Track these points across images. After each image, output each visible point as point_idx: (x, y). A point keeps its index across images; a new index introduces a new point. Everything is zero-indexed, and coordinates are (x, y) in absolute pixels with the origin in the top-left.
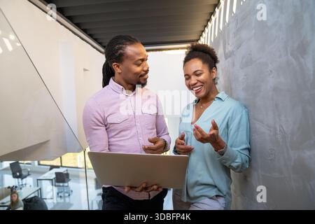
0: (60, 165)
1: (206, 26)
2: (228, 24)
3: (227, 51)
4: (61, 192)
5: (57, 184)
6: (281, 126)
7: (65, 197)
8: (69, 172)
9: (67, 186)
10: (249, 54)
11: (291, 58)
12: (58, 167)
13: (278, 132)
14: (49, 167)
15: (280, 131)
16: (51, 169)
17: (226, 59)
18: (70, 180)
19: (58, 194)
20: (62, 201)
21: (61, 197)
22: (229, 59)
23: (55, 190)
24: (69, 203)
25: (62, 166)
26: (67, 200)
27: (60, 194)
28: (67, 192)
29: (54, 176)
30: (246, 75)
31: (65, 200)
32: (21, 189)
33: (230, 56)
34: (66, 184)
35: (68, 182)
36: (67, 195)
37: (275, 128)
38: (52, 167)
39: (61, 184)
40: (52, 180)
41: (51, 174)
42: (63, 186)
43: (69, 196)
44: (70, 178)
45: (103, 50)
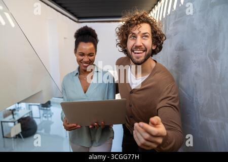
2: (170, 15)
5: (42, 108)
6: (196, 98)
7: (48, 117)
9: (50, 110)
18: (51, 106)
19: (43, 115)
20: (46, 119)
21: (45, 117)
23: (42, 112)
24: (51, 121)
26: (50, 119)
27: (45, 115)
31: (48, 119)
32: (18, 111)
34: (48, 109)
36: (49, 115)
39: (45, 108)
40: (39, 105)
43: (51, 116)
44: (52, 104)
45: (76, 20)
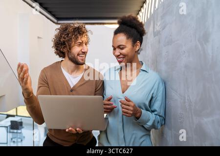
0: (15, 114)
1: (142, 7)
3: (155, 30)
4: (14, 138)
5: (12, 131)
6: (188, 96)
7: (17, 142)
8: (23, 121)
9: (21, 133)
10: (171, 35)
11: (198, 43)
12: (13, 116)
13: (186, 100)
14: (6, 116)
15: (188, 99)
16: (7, 117)
17: (154, 37)
18: (23, 127)
19: (12, 139)
21: (14, 142)
22: (157, 37)
23: (10, 135)
25: (17, 115)
27: (13, 140)
28: (19, 138)
29: (9, 124)
30: (167, 52)
31: (17, 145)
33: (157, 35)
34: (19, 131)
35: (21, 129)
36: (19, 140)
37: (185, 97)
38: (8, 116)
39: (15, 131)
40: (7, 127)
41: (7, 122)
42: (17, 133)
43: (22, 141)
44: (23, 126)
45: (56, 21)
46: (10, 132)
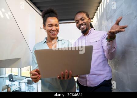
1: (95, 13)
3: (108, 16)
5: (28, 85)
7: (31, 91)
12: (29, 77)
14: (25, 77)
16: (26, 78)
19: (28, 89)
23: (27, 88)
27: (29, 90)
28: (32, 89)
29: (27, 81)
32: (12, 86)
34: (32, 85)
38: (26, 77)
40: (26, 83)
42: (31, 86)
46: (27, 86)
